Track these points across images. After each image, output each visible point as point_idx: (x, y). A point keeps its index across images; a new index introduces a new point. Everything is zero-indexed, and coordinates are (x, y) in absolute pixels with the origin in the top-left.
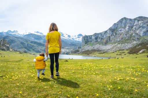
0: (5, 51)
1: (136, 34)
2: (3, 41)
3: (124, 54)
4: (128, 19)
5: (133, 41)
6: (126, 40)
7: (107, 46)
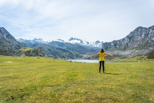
1: (151, 41)
4: (143, 28)
5: (149, 47)
6: (143, 46)
7: (125, 52)
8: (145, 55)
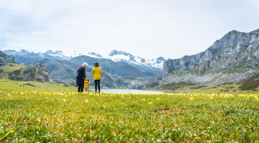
0: (42, 82)
1: (252, 57)
2: (39, 66)
3: (233, 89)
4: (239, 33)
5: (247, 69)
6: (236, 67)
7: (205, 77)
8: (238, 83)
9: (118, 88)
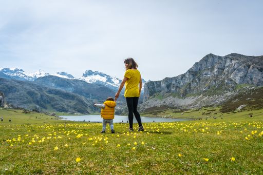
1: (229, 80)
3: (214, 112)
5: (225, 91)
6: (216, 90)
7: (186, 99)
8: (218, 106)
9: (93, 114)
